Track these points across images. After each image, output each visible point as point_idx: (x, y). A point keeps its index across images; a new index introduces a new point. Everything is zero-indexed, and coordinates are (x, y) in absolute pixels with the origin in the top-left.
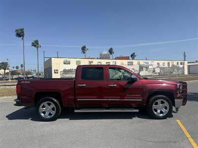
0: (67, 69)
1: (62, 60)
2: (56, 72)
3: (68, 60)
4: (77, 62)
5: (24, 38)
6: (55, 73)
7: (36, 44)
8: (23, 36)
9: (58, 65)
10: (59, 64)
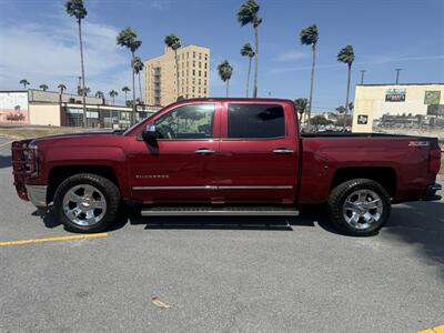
0: (393, 113)
1: (384, 90)
2: (363, 120)
3: (400, 89)
4: (428, 94)
5: (317, 44)
6: (360, 122)
7: (347, 56)
8: (315, 42)
9: (369, 104)
10: (373, 101)
